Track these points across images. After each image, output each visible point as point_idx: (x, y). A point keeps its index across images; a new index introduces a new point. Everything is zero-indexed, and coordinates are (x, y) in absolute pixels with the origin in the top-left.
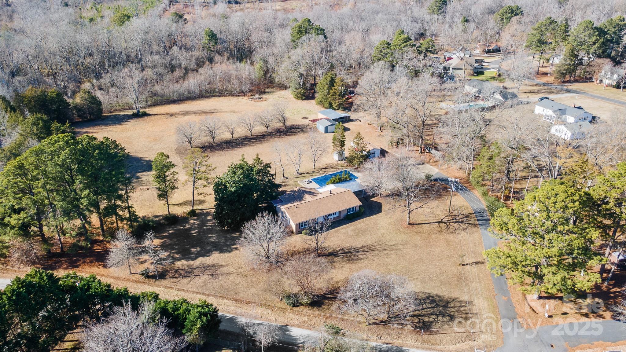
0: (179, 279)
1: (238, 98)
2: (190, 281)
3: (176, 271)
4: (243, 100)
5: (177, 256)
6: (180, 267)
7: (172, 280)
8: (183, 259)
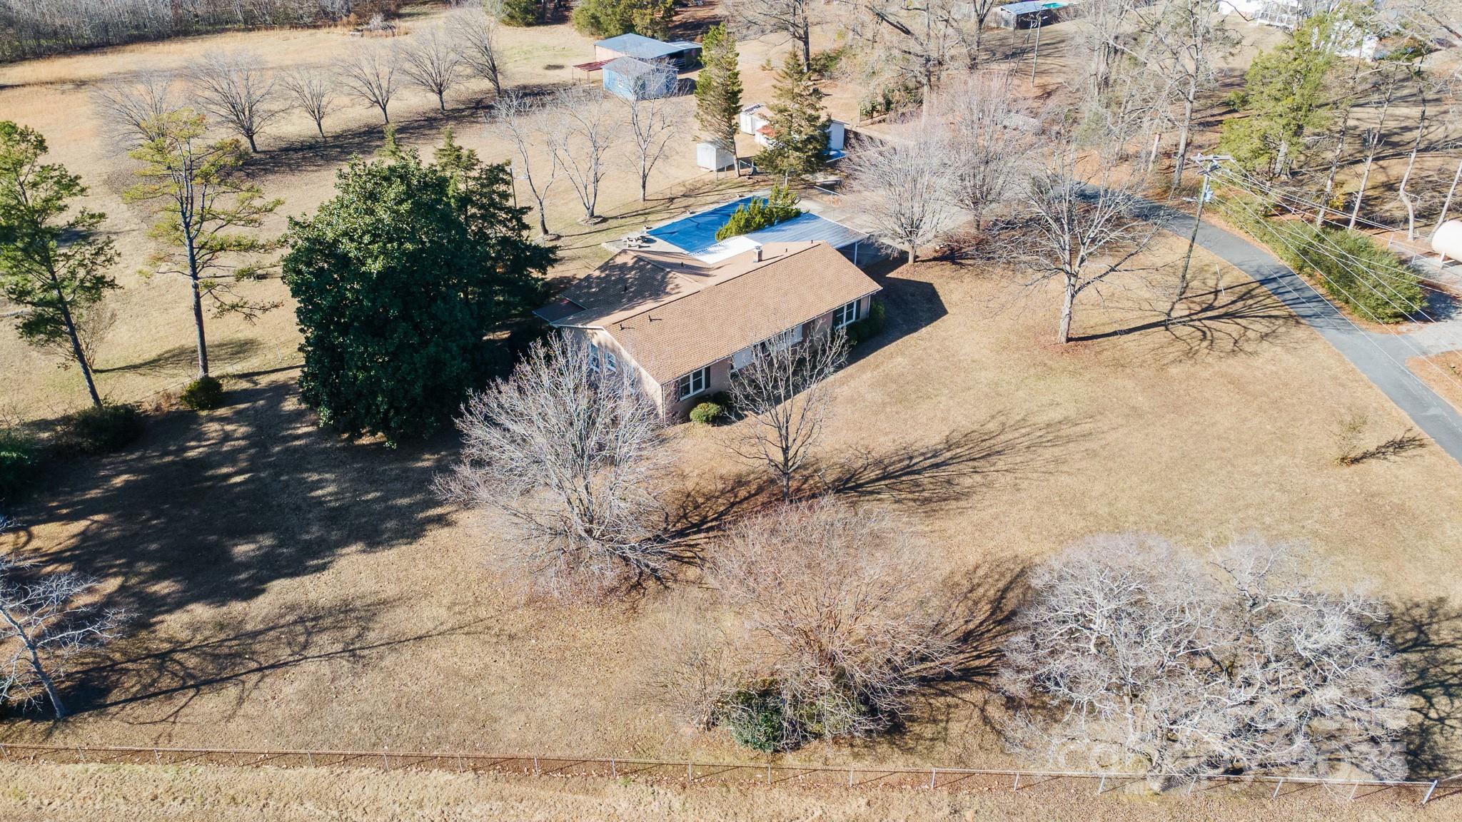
0: (180, 700)
1: (313, 31)
2: (240, 701)
3: (164, 656)
4: (334, 36)
5: (163, 588)
6: (183, 635)
7: (139, 710)
8: (196, 599)
